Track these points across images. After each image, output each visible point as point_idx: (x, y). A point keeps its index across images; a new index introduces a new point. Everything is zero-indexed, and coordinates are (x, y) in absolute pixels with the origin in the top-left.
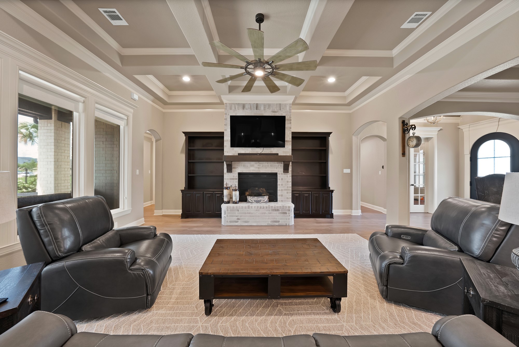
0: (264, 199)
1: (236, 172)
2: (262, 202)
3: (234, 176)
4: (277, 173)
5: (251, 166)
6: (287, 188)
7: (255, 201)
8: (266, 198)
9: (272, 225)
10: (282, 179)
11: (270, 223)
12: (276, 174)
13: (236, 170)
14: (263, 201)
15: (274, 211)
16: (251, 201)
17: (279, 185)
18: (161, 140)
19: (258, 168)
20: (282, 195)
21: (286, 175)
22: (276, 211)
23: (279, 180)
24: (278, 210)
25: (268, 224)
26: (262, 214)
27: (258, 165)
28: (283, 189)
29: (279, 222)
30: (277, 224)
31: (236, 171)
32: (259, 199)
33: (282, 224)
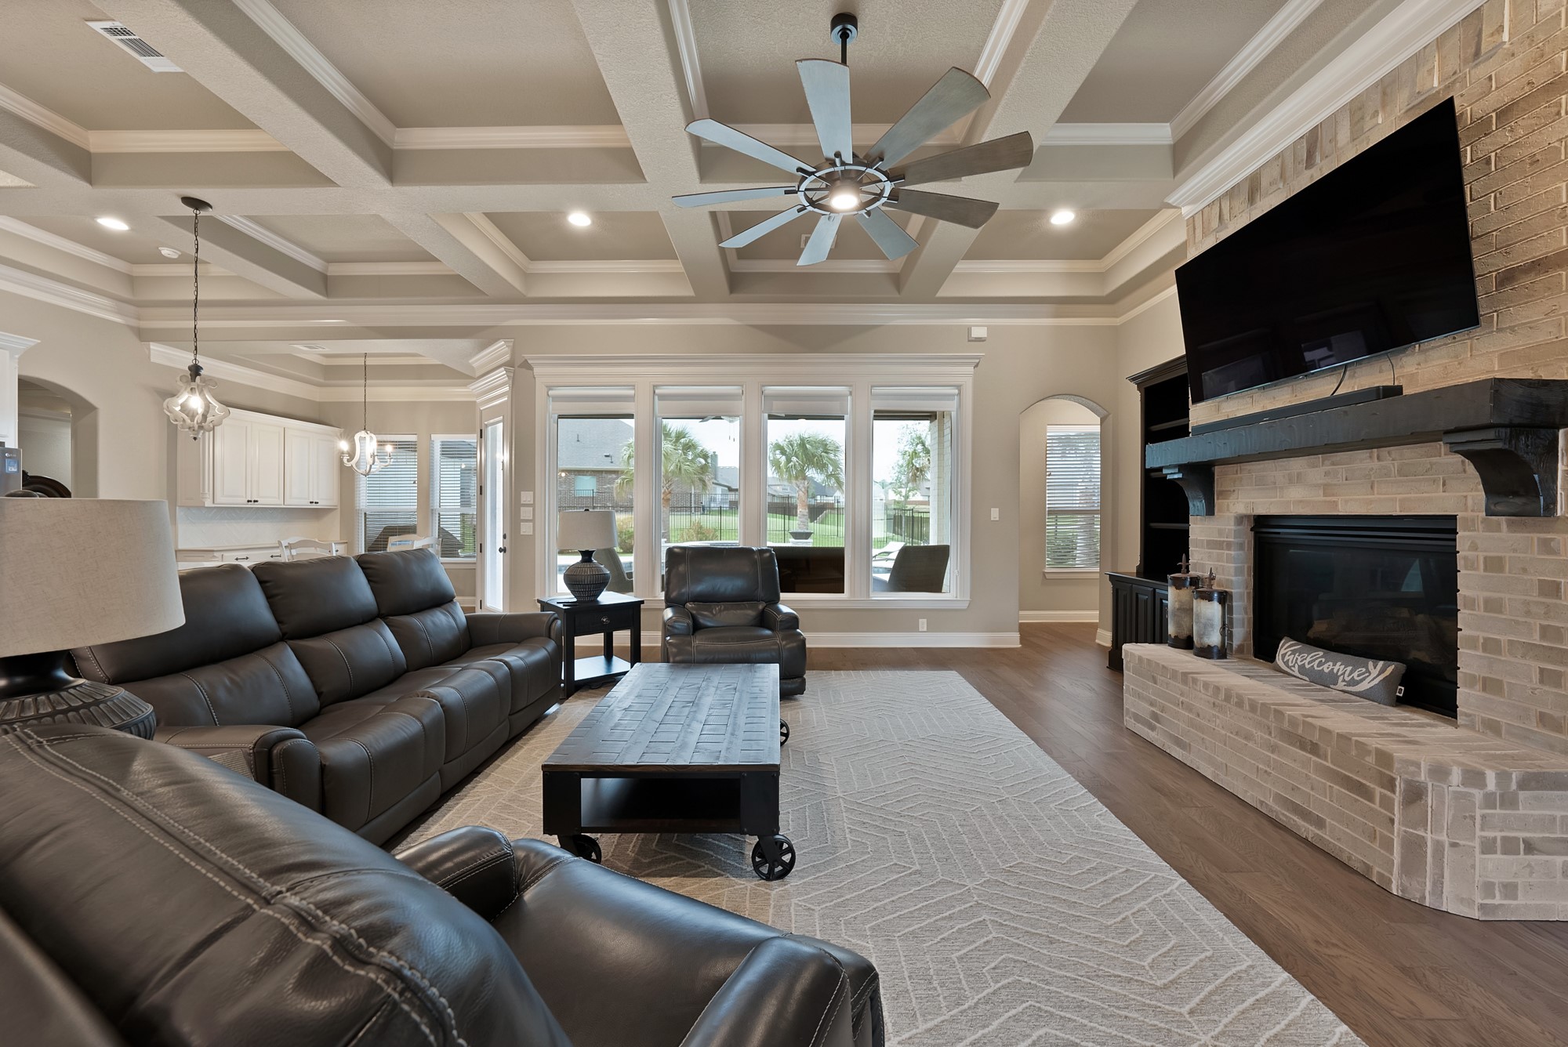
0: (1355, 674)
1: (1228, 514)
2: (1341, 685)
3: (1220, 532)
4: (1454, 518)
5: (1291, 481)
6: (1543, 637)
7: (1302, 668)
8: (1375, 674)
9: (1283, 820)
10: (1494, 564)
11: (1270, 802)
12: (1444, 527)
13: (1228, 505)
14: (1349, 684)
15: (1294, 746)
16: (1286, 663)
17: (1471, 604)
18: (1111, 416)
19: (1327, 489)
20: (1490, 685)
21: (1535, 536)
22: (1303, 747)
23: (1472, 566)
24: (1314, 749)
25: (1262, 802)
26: (1237, 734)
27: (1327, 474)
28: (1503, 638)
29: (1320, 823)
30: (1307, 830)
31: (1228, 510)
32: (1326, 668)
33: (1341, 850)
